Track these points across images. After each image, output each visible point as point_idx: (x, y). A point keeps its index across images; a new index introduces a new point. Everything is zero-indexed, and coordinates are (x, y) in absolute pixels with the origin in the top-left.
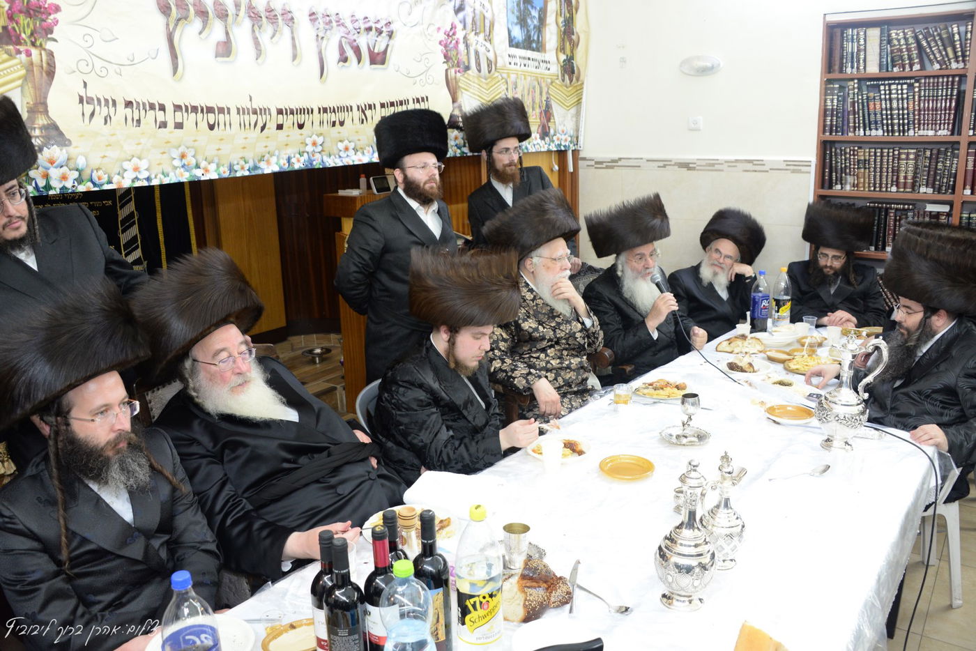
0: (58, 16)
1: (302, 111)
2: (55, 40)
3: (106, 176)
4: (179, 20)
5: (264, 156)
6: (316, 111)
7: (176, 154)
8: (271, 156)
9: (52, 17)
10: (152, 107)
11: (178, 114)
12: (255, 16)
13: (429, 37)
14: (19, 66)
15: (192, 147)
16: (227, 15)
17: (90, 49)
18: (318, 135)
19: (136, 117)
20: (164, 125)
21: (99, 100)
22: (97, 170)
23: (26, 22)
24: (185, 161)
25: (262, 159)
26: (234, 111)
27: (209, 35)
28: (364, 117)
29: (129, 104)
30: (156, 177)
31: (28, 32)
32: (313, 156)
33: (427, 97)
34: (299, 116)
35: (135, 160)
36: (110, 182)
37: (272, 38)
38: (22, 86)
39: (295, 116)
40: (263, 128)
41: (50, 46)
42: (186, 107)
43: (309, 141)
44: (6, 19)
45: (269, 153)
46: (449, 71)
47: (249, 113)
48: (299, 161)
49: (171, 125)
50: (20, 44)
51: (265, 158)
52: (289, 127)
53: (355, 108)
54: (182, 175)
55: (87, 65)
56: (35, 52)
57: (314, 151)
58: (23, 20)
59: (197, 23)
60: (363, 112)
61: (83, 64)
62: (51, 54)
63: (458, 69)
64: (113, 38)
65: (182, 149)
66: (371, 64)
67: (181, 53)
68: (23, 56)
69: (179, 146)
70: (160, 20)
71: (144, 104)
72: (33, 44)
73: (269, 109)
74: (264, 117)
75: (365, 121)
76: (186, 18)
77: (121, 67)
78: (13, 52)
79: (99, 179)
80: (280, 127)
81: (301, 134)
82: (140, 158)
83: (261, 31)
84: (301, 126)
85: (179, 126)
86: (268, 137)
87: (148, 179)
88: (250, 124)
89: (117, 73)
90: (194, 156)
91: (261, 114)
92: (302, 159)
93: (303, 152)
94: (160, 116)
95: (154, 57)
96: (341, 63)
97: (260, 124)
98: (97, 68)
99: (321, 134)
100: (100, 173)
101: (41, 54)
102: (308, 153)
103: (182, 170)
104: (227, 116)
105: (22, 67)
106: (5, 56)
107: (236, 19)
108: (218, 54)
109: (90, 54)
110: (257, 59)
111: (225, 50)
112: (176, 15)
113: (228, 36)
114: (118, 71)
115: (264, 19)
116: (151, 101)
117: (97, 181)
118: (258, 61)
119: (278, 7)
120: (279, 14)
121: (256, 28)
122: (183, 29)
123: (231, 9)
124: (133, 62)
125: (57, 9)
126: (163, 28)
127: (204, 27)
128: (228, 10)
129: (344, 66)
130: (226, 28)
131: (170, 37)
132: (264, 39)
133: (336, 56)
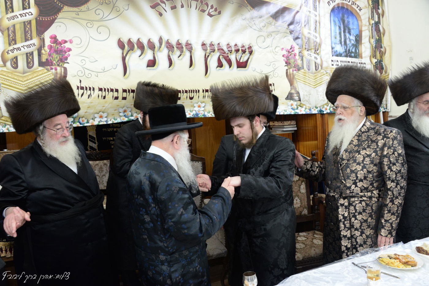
0: (70, 53)
1: (192, 91)
2: (68, 63)
3: (86, 120)
4: (129, 51)
6: (201, 91)
7: (121, 110)
9: (67, 53)
10: (112, 90)
11: (125, 94)
12: (170, 47)
13: (276, 53)
14: (51, 75)
15: (130, 108)
16: (155, 47)
17: (83, 66)
18: (202, 103)
19: (104, 95)
20: (117, 98)
21: (86, 88)
22: (82, 118)
23: (56, 57)
24: (126, 113)
27: (144, 57)
29: (100, 90)
30: (110, 120)
31: (57, 60)
32: (199, 112)
33: (274, 84)
34: (191, 94)
35: (101, 113)
36: (88, 122)
37: (179, 57)
39: (188, 94)
41: (66, 65)
42: (129, 90)
43: (195, 105)
44: (48, 56)
46: (289, 70)
48: (190, 114)
49: (120, 98)
50: (52, 65)
52: (185, 99)
54: (124, 119)
55: (82, 73)
56: (59, 68)
57: (199, 110)
58: (55, 55)
59: (139, 52)
61: (80, 72)
62: (65, 69)
63: (294, 69)
64: (95, 60)
65: (125, 108)
66: (237, 68)
67: (129, 66)
68: (54, 70)
69: (124, 107)
70: (120, 51)
71: (108, 89)
72: (58, 65)
76: (132, 50)
77: (98, 73)
78: (50, 69)
79: (83, 121)
81: (191, 102)
82: (103, 112)
83: (173, 54)
84: (191, 98)
85: (124, 98)
87: (106, 121)
89: (96, 76)
90: (131, 111)
92: (192, 114)
93: (193, 110)
94: (115, 94)
95: (114, 68)
96: (219, 68)
98: (86, 74)
99: (204, 102)
100: (84, 119)
101: (61, 69)
102: (195, 111)
103: (124, 117)
105: (52, 75)
106: (46, 71)
107: (159, 49)
108: (148, 66)
109: (84, 68)
110: (169, 67)
111: (152, 63)
112: (127, 49)
113: (154, 57)
114: (96, 75)
115: (175, 48)
116: (112, 88)
117: (82, 122)
118: (170, 68)
119: (183, 42)
120: (184, 45)
121: (170, 53)
122: (131, 55)
123: (157, 44)
124: (104, 71)
125: (70, 50)
126: (120, 55)
127: (142, 53)
128: (155, 45)
129: (220, 69)
130: (154, 53)
131: (124, 59)
132: (174, 58)
133: (216, 64)
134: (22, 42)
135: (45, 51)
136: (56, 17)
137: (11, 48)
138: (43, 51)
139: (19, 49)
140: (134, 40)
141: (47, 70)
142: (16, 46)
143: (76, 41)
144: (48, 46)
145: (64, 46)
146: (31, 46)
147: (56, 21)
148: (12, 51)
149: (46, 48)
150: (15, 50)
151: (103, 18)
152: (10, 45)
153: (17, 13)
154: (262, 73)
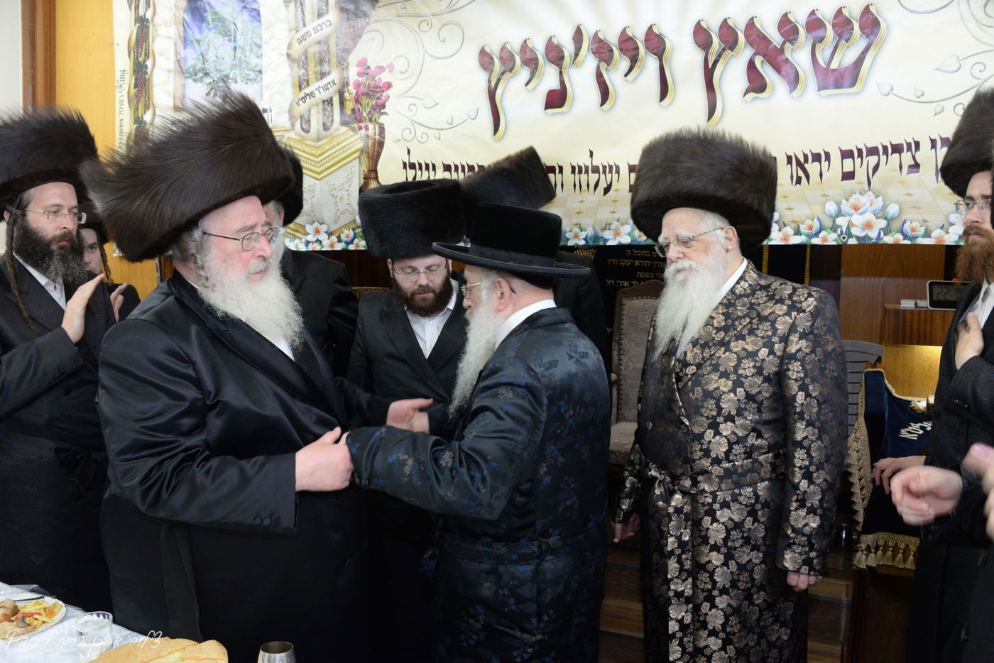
0: (390, 92)
2: (386, 114)
4: (503, 73)
5: (610, 224)
8: (622, 225)
9: (384, 94)
12: (603, 51)
14: (359, 141)
16: (563, 58)
17: (413, 118)
21: (420, 165)
23: (367, 102)
25: (607, 226)
26: (567, 170)
27: (538, 84)
28: (801, 173)
29: (447, 168)
31: (368, 110)
37: (626, 75)
38: (359, 157)
40: (607, 190)
41: (382, 119)
44: (354, 102)
45: (618, 221)
47: (587, 172)
50: (360, 121)
51: (613, 227)
53: (782, 160)
55: (410, 133)
56: (371, 126)
58: (365, 100)
59: (524, 73)
60: (799, 164)
61: (407, 132)
62: (382, 127)
64: (434, 104)
66: (820, 89)
67: (504, 111)
68: (363, 131)
70: (482, 76)
71: (463, 167)
72: (370, 121)
73: (617, 167)
74: (609, 176)
75: (804, 179)
76: (511, 71)
77: (440, 131)
78: (357, 128)
83: (609, 68)
86: (615, 201)
88: (588, 185)
89: (436, 138)
91: (604, 172)
95: (473, 116)
96: (752, 95)
97: (603, 185)
98: (419, 134)
101: (375, 128)
104: (559, 176)
105: (361, 140)
106: (351, 133)
107: (575, 60)
108: (549, 105)
109: (414, 122)
111: (556, 99)
112: (499, 69)
113: (562, 83)
114: (438, 136)
115: (616, 52)
116: (470, 164)
118: (604, 107)
119: (639, 34)
120: (641, 42)
121: (603, 66)
122: (507, 83)
123: (569, 48)
124: (451, 125)
125: (389, 86)
126: (484, 86)
127: (533, 75)
128: (564, 50)
129: (756, 98)
130: (561, 73)
131: (492, 95)
132: (615, 77)
133: (743, 83)
134: (317, 80)
135: (350, 94)
136: (367, 21)
137: (302, 94)
138: (346, 95)
139: (312, 95)
140: (515, 46)
141: (353, 130)
142: (308, 90)
143: (400, 65)
144: (354, 83)
145: (379, 79)
146: (329, 86)
147: (368, 28)
148: (303, 99)
149: (351, 88)
150: (308, 97)
151: (452, 4)
152: (300, 89)
153: (309, 27)
154: (922, 99)
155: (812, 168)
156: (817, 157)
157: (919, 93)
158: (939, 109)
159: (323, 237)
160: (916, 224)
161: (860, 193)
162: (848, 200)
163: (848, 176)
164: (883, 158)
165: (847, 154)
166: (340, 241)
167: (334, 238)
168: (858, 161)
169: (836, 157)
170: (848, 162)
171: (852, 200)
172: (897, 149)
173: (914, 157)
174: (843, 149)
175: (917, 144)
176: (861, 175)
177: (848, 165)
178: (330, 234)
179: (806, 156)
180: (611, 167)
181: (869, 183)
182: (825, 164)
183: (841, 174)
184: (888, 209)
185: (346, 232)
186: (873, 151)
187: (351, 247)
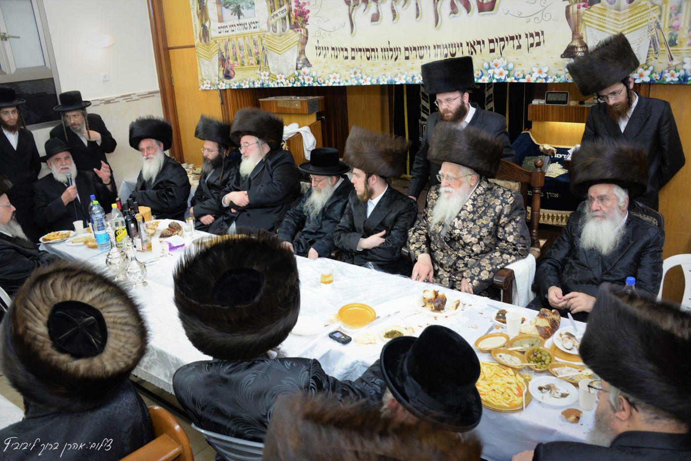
0: (309, 14)
1: (421, 48)
2: (308, 24)
3: (323, 80)
4: (354, 6)
5: (397, 75)
6: (432, 48)
7: (352, 72)
8: (402, 75)
9: (307, 15)
10: (342, 49)
11: (353, 52)
14: (298, 37)
15: (359, 69)
17: (319, 26)
19: (336, 55)
20: (347, 58)
21: (322, 48)
22: (320, 77)
24: (356, 75)
25: (396, 76)
26: (379, 50)
27: (369, 11)
28: (473, 50)
29: (333, 49)
30: (343, 82)
31: (301, 22)
33: (542, 33)
34: (420, 51)
35: (335, 74)
36: (324, 83)
37: (403, 7)
38: (298, 44)
39: (417, 51)
40: (396, 59)
41: (307, 27)
42: (357, 49)
44: (295, 19)
45: (401, 73)
46: (571, 7)
47: (388, 51)
49: (350, 58)
50: (298, 27)
51: (398, 76)
52: (414, 58)
53: (465, 45)
54: (354, 82)
55: (319, 33)
56: (302, 30)
58: (299, 18)
59: (363, 6)
60: (472, 46)
61: (317, 32)
62: (307, 30)
63: (582, 4)
64: (327, 20)
65: (355, 69)
66: (479, 12)
68: (299, 32)
69: (353, 68)
70: (347, 7)
71: (339, 48)
72: (302, 27)
73: (400, 48)
74: (396, 52)
75: (474, 53)
76: (357, 5)
77: (330, 32)
78: (297, 31)
80: (407, 58)
82: (337, 73)
83: (396, 4)
84: (421, 57)
85: (353, 58)
86: (399, 64)
87: (339, 83)
88: (388, 57)
90: (361, 73)
91: (395, 51)
94: (345, 53)
95: (343, 26)
96: (453, 15)
97: (394, 57)
98: (322, 34)
100: (321, 78)
101: (304, 31)
103: (355, 79)
104: (376, 53)
106: (294, 33)
107: (383, 0)
108: (373, 20)
109: (319, 28)
110: (393, 20)
111: (375, 18)
112: (353, 4)
113: (378, 10)
114: (329, 34)
116: (342, 47)
117: (320, 82)
121: (394, 3)
122: (356, 10)
124: (335, 30)
125: (309, 11)
126: (347, 12)
127: (366, 7)
129: (454, 16)
130: (377, 6)
131: (350, 16)
132: (398, 8)
133: (449, 10)
134: (278, 8)
135: (293, 15)
137: (272, 15)
138: (291, 15)
139: (277, 15)
141: (295, 31)
142: (275, 13)
143: (312, 2)
144: (294, 10)
145: (304, 8)
146: (284, 11)
148: (273, 17)
149: (293, 12)
150: (275, 16)
152: (272, 12)
154: (521, 16)
155: (477, 47)
156: (479, 43)
157: (520, 13)
158: (528, 20)
159: (283, 80)
160: (520, 72)
161: (498, 59)
162: (492, 62)
163: (492, 51)
164: (506, 42)
165: (491, 41)
166: (290, 82)
167: (288, 81)
168: (496, 44)
169: (487, 42)
170: (492, 44)
171: (494, 62)
172: (512, 38)
173: (519, 42)
174: (490, 39)
175: (520, 36)
176: (497, 50)
177: (492, 46)
178: (286, 79)
179: (474, 42)
180: (397, 48)
181: (501, 54)
182: (482, 45)
183: (489, 50)
184: (509, 66)
185: (292, 78)
186: (502, 40)
187: (295, 85)
